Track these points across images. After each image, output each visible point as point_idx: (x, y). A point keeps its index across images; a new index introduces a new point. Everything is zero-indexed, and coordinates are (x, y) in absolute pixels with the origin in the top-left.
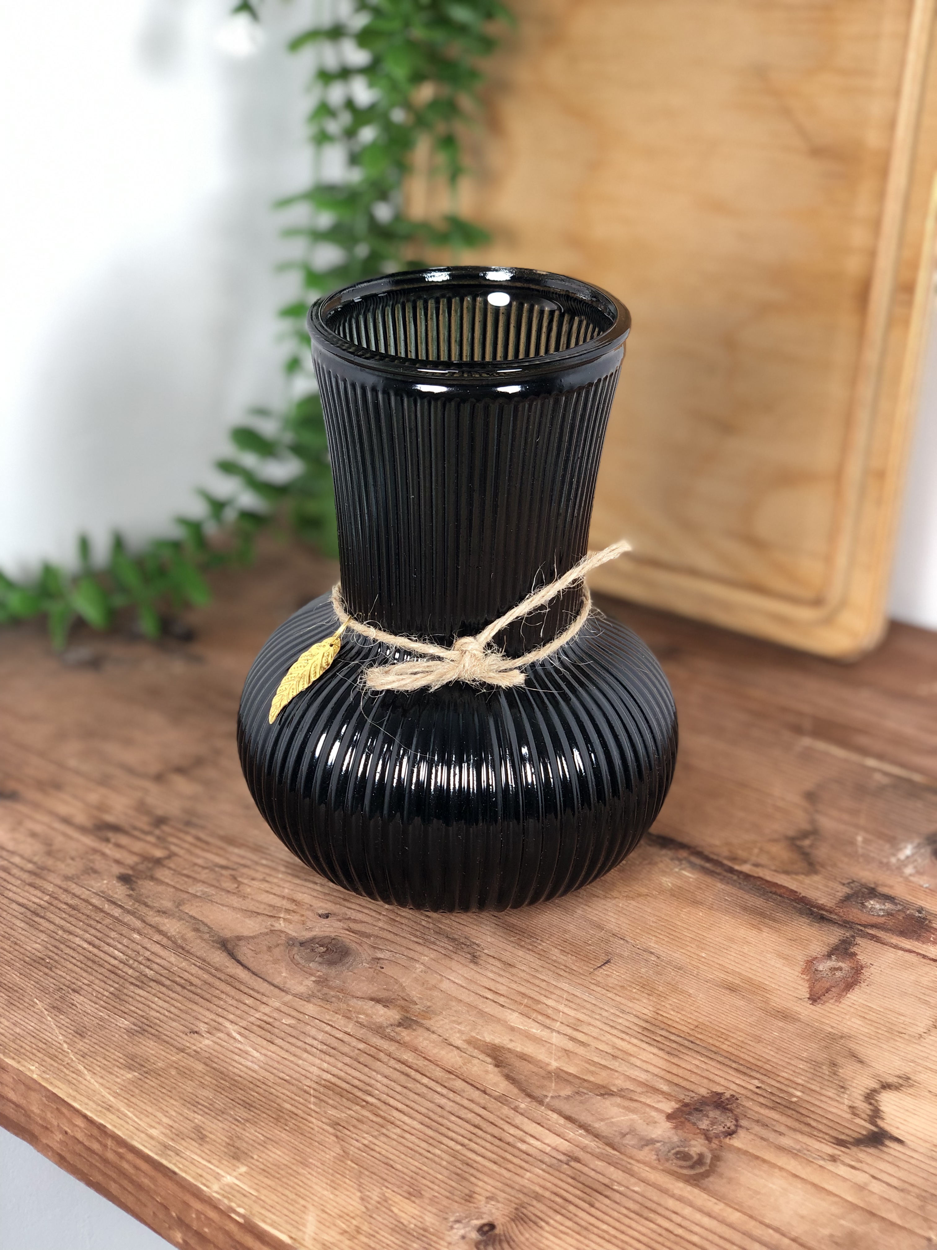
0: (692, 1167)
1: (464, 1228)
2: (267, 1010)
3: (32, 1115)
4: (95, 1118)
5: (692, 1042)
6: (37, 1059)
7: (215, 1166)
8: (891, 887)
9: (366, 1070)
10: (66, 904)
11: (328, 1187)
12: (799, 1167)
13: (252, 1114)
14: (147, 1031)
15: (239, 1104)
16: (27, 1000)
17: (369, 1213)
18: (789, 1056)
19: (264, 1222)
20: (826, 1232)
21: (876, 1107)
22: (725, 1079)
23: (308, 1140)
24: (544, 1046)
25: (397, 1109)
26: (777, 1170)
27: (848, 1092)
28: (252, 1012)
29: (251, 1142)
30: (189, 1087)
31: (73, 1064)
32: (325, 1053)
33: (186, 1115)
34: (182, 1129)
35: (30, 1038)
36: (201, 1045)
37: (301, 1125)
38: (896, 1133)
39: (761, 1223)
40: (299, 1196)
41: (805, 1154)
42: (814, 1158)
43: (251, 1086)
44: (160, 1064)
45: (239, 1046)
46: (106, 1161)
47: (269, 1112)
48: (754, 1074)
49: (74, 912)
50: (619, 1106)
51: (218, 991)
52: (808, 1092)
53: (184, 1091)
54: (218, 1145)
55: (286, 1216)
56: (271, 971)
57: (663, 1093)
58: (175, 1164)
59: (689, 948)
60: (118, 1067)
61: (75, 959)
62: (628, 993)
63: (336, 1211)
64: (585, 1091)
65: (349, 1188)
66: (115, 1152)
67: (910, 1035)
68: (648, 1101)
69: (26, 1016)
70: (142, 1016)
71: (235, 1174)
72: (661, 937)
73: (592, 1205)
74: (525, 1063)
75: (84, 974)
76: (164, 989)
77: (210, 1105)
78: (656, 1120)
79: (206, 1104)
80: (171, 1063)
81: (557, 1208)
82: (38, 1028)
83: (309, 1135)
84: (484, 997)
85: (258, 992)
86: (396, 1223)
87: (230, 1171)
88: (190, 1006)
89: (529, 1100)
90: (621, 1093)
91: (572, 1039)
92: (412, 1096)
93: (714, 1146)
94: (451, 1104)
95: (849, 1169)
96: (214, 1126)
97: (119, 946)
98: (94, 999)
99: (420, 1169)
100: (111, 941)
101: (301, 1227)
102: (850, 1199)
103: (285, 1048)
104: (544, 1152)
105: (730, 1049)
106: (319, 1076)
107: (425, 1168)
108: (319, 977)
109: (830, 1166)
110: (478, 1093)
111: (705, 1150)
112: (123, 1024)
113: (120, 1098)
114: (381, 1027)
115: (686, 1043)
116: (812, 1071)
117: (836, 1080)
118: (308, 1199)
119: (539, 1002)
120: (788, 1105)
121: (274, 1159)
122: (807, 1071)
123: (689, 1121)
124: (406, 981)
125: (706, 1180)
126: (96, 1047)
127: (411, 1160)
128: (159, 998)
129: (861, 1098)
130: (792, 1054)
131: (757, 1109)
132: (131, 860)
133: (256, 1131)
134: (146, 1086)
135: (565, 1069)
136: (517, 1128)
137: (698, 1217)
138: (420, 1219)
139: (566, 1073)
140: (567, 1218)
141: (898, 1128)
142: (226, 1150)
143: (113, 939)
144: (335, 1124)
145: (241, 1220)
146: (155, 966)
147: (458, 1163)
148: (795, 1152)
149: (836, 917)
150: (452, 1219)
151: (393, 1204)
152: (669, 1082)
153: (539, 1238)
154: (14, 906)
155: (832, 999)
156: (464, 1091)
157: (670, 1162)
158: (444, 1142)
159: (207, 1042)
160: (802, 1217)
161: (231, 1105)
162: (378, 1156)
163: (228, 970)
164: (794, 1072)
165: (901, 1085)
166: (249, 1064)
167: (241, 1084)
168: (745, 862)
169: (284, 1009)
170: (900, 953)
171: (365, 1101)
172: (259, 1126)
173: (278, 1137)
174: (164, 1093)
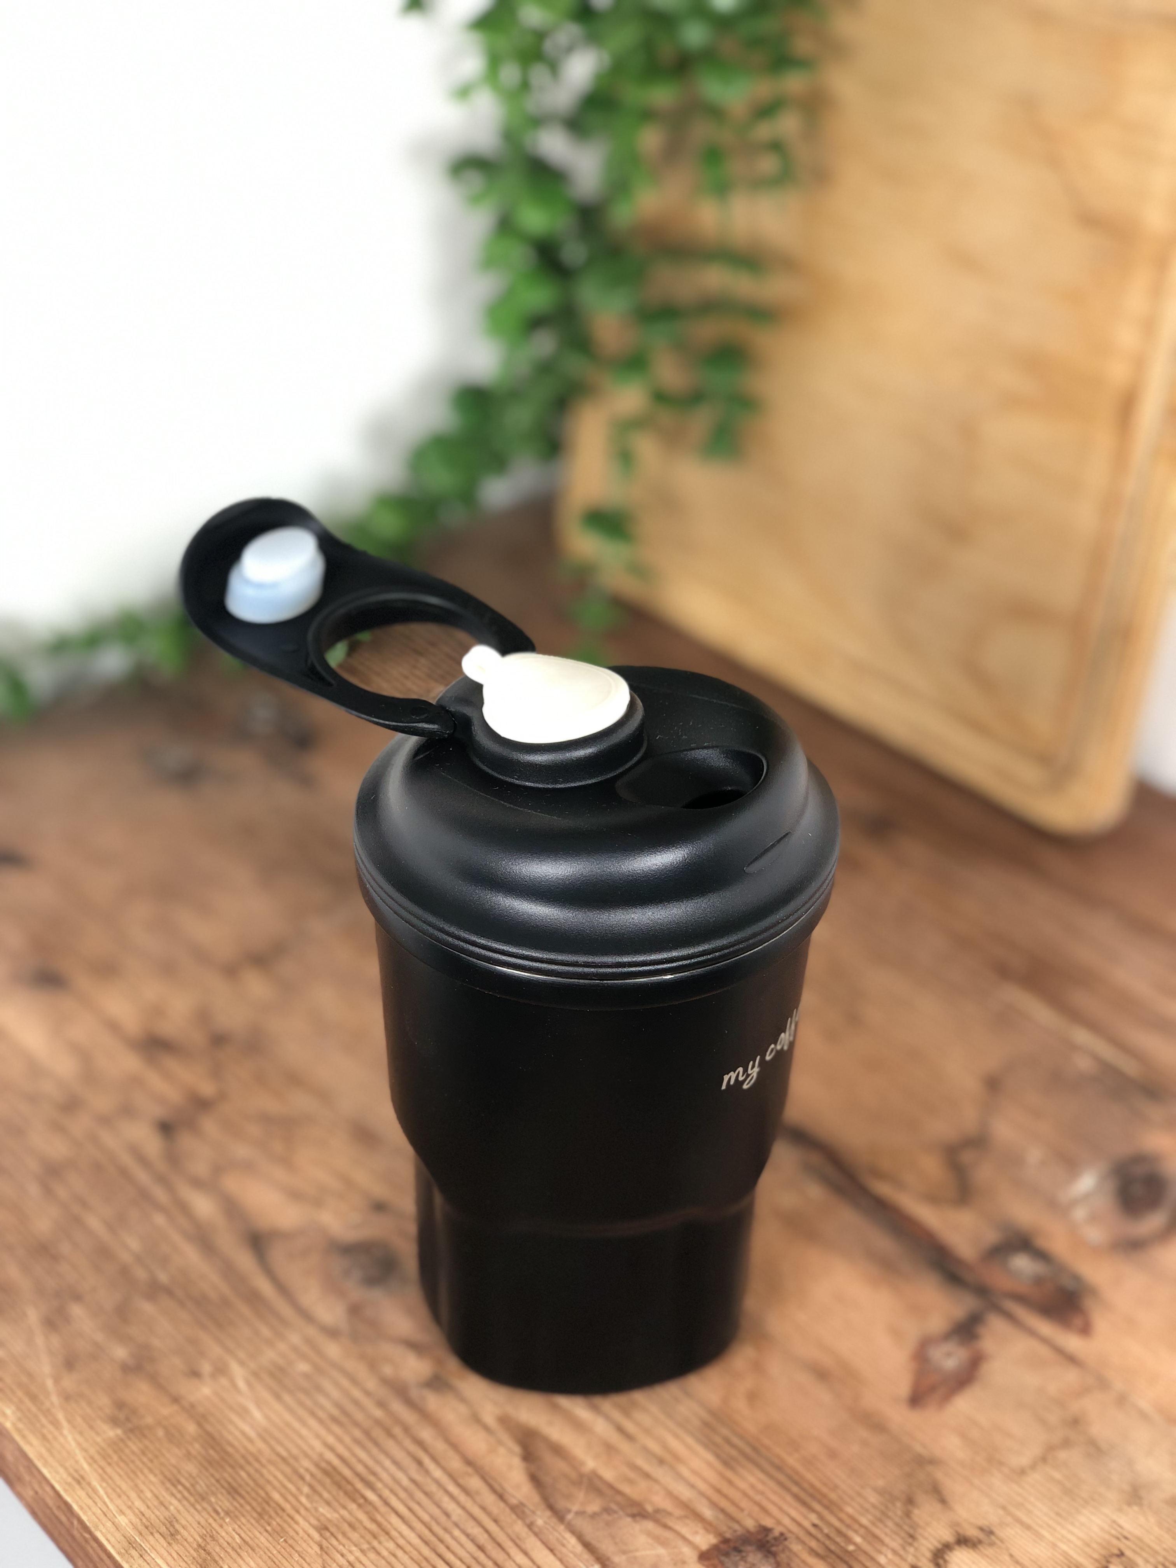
2: (284, 1349)
4: (62, 1493)
5: (755, 1449)
6: (16, 1401)
8: (1052, 1238)
9: (375, 1451)
13: (235, 1504)
14: (144, 1368)
15: (223, 1487)
18: (862, 1483)
22: (781, 1509)
23: (289, 1549)
24: (584, 1435)
27: (916, 1545)
28: (267, 1350)
29: (225, 1545)
30: (173, 1456)
31: (52, 1410)
32: (335, 1420)
33: (162, 1499)
34: (153, 1517)
36: (198, 1395)
37: (285, 1526)
43: (242, 1462)
44: (149, 1420)
45: (242, 1399)
47: (254, 1504)
48: (814, 1504)
50: (649, 1534)
51: (235, 1314)
52: (870, 1539)
53: (167, 1463)
54: (188, 1546)
56: (300, 1288)
57: (702, 1519)
60: (101, 1419)
64: (617, 1509)
66: (81, 1533)
67: (1010, 1468)
68: (683, 1530)
70: (143, 1344)
74: (558, 1458)
76: (175, 1305)
77: (192, 1485)
78: (686, 1558)
79: (187, 1485)
80: (160, 1418)
83: (290, 1542)
85: (279, 1319)
88: (198, 1333)
89: (548, 1513)
90: (656, 1516)
92: (419, 1496)
94: (459, 1511)
103: (291, 1407)
105: (796, 1465)
106: (321, 1455)
108: (355, 1302)
110: (494, 1498)
113: (96, 1466)
114: (406, 1386)
115: (748, 1450)
116: (883, 1508)
117: (908, 1525)
120: (841, 1555)
122: (876, 1508)
123: (723, 1564)
129: (929, 1555)
130: (866, 1480)
131: (805, 1556)
132: (174, 1097)
133: (234, 1530)
134: (127, 1451)
135: (601, 1473)
136: (526, 1553)
139: (600, 1478)
142: (195, 1555)
144: (323, 1528)
149: (972, 1278)
152: (714, 1505)
155: (934, 1402)
156: (480, 1494)
159: (206, 1390)
161: (214, 1489)
163: (254, 1283)
164: (861, 1506)
165: (980, 1542)
166: (246, 1428)
167: (234, 1459)
168: (886, 1179)
169: (303, 1347)
170: (1034, 1341)
171: (363, 1497)
172: (239, 1523)
173: (256, 1541)
174: (143, 1463)
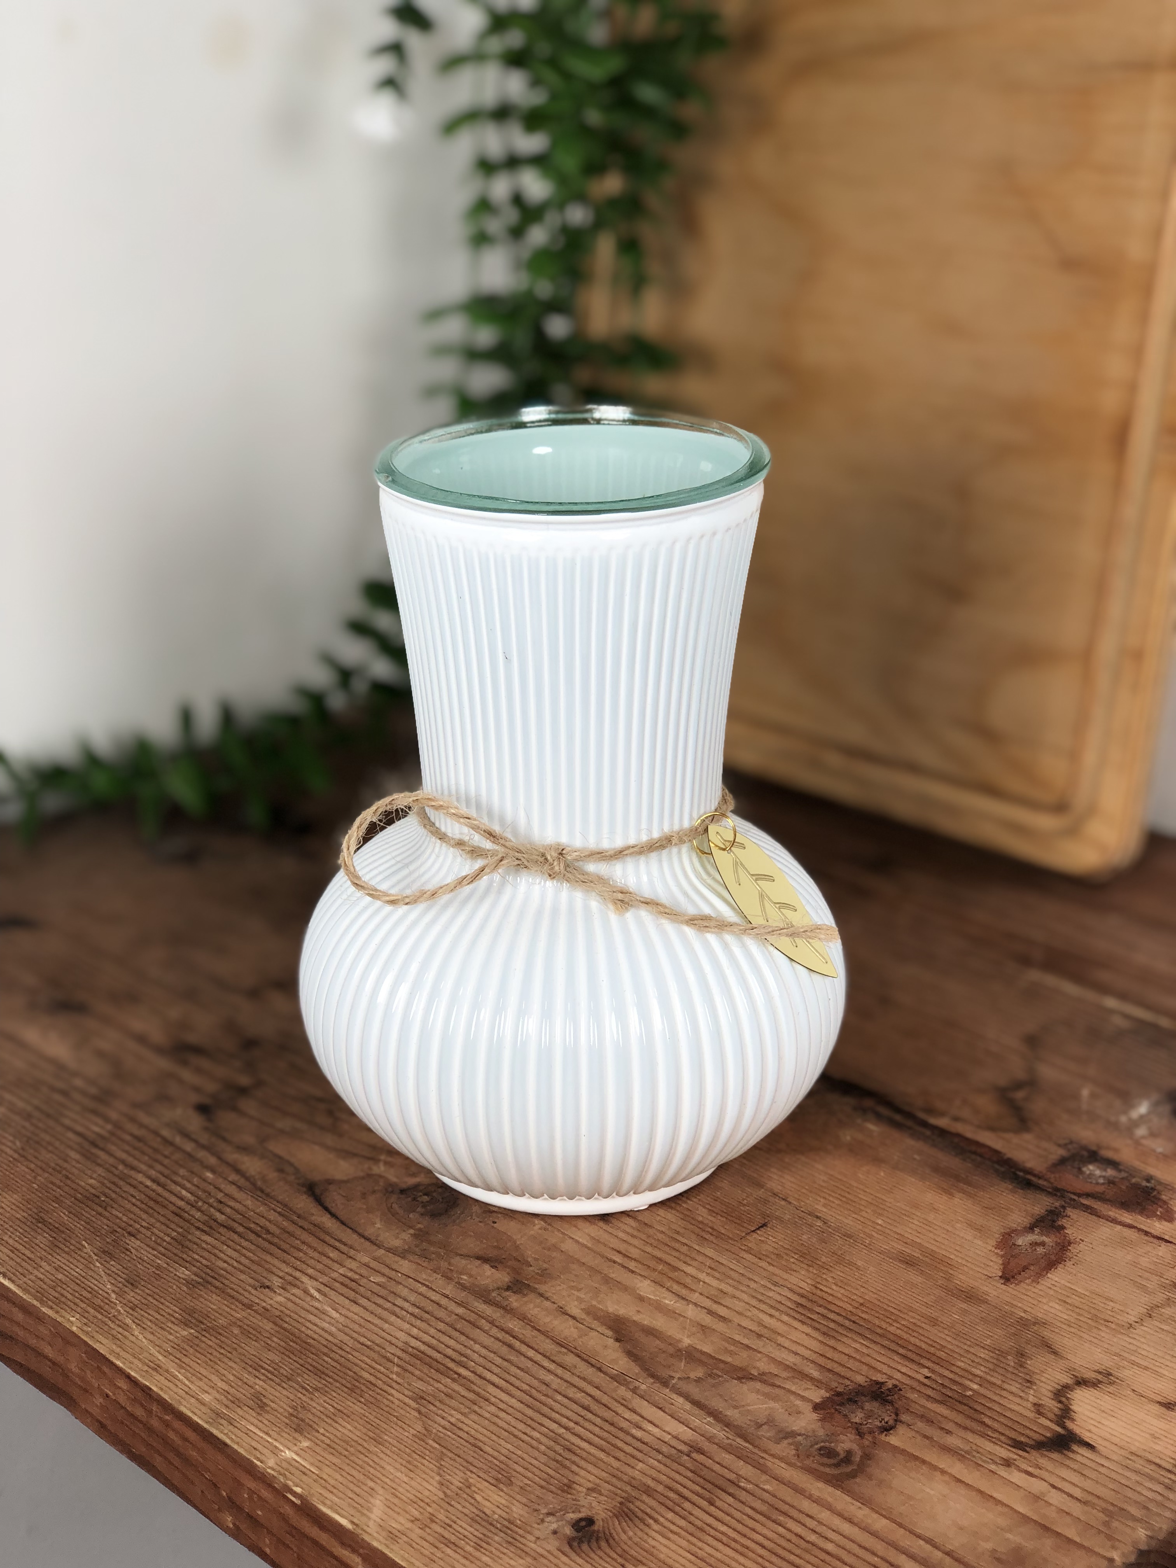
0: (837, 1465)
1: (558, 1521)
2: (354, 1265)
3: (71, 1375)
4: (140, 1379)
5: (854, 1322)
6: (79, 1310)
7: (273, 1438)
8: (1116, 1150)
9: (463, 1338)
10: (132, 1135)
11: (403, 1469)
12: (966, 1470)
13: (324, 1382)
14: (210, 1283)
15: (309, 1370)
16: (73, 1242)
17: (446, 1500)
18: (968, 1343)
19: (324, 1504)
20: (989, 1546)
21: (1066, 1406)
22: (889, 1366)
23: (385, 1414)
24: (676, 1319)
25: (494, 1384)
26: (938, 1474)
27: (1034, 1387)
28: (336, 1266)
29: (319, 1414)
30: (252, 1348)
31: (119, 1318)
32: (415, 1317)
33: (245, 1380)
34: (239, 1395)
35: (72, 1285)
36: (271, 1302)
37: (379, 1397)
38: (1087, 1437)
39: (912, 1532)
40: (368, 1477)
41: (974, 1456)
42: (984, 1461)
43: (326, 1350)
44: (222, 1321)
45: (316, 1304)
46: (150, 1430)
47: (344, 1382)
48: (923, 1361)
49: (140, 1145)
50: (758, 1392)
51: (298, 1242)
52: (988, 1386)
53: (246, 1353)
54: (279, 1415)
55: (350, 1498)
56: (363, 1221)
57: (812, 1379)
58: (225, 1434)
59: (864, 1214)
60: (172, 1322)
61: (135, 1197)
62: (784, 1263)
63: (409, 1495)
64: (720, 1374)
65: (427, 1471)
66: (160, 1418)
67: (1117, 1324)
68: (793, 1388)
69: (71, 1260)
70: (207, 1266)
71: (295, 1448)
72: (831, 1199)
73: (712, 1503)
74: (651, 1337)
75: (144, 1216)
76: (236, 1237)
77: (275, 1369)
78: (800, 1409)
79: (270, 1369)
80: (234, 1320)
81: (670, 1504)
82: (84, 1274)
83: (387, 1409)
84: (611, 1260)
85: (345, 1245)
86: (477, 1512)
87: (290, 1445)
88: (264, 1257)
89: (652, 1380)
90: (763, 1378)
91: (710, 1312)
92: (513, 1370)
93: (867, 1443)
94: (558, 1381)
95: (1024, 1475)
96: (277, 1394)
97: (188, 1185)
98: (152, 1244)
99: (513, 1453)
100: (179, 1179)
101: (365, 1512)
102: (1021, 1510)
103: (370, 1309)
104: (663, 1441)
105: (898, 1332)
106: (406, 1343)
107: (519, 1453)
108: (420, 1230)
109: (1002, 1471)
110: (591, 1370)
111: (855, 1447)
112: (183, 1273)
113: (171, 1357)
114: (485, 1291)
115: (847, 1323)
116: (995, 1361)
117: (1021, 1372)
118: (379, 1481)
119: (676, 1269)
120: (961, 1399)
121: (343, 1433)
122: (988, 1361)
123: (840, 1412)
124: (520, 1240)
125: (852, 1481)
126: (150, 1298)
127: (503, 1443)
128: (228, 1246)
129: (1050, 1394)
130: (973, 1340)
131: (923, 1402)
132: (211, 1087)
133: (325, 1401)
134: (203, 1345)
135: (698, 1347)
136: (635, 1412)
137: (837, 1522)
138: (508, 1510)
139: (699, 1351)
140: (680, 1516)
141: (1089, 1431)
142: (287, 1421)
143: (183, 1177)
144: (419, 1398)
145: (298, 1502)
146: (228, 1210)
147: (558, 1448)
148: (963, 1453)
149: (1045, 1183)
150: (545, 1511)
151: (476, 1490)
152: (821, 1367)
153: (645, 1537)
154: (70, 1135)
155: (1029, 1278)
156: (575, 1367)
157: (812, 1458)
158: (545, 1423)
159: (280, 1299)
160: (961, 1529)
161: (300, 1371)
162: (465, 1436)
163: (313, 1218)
164: (972, 1361)
165: (1101, 1382)
166: (326, 1325)
167: (314, 1348)
168: (942, 1114)
169: (374, 1264)
170: (1119, 1227)
171: (456, 1373)
172: (330, 1397)
173: (351, 1410)
174: (222, 1354)
